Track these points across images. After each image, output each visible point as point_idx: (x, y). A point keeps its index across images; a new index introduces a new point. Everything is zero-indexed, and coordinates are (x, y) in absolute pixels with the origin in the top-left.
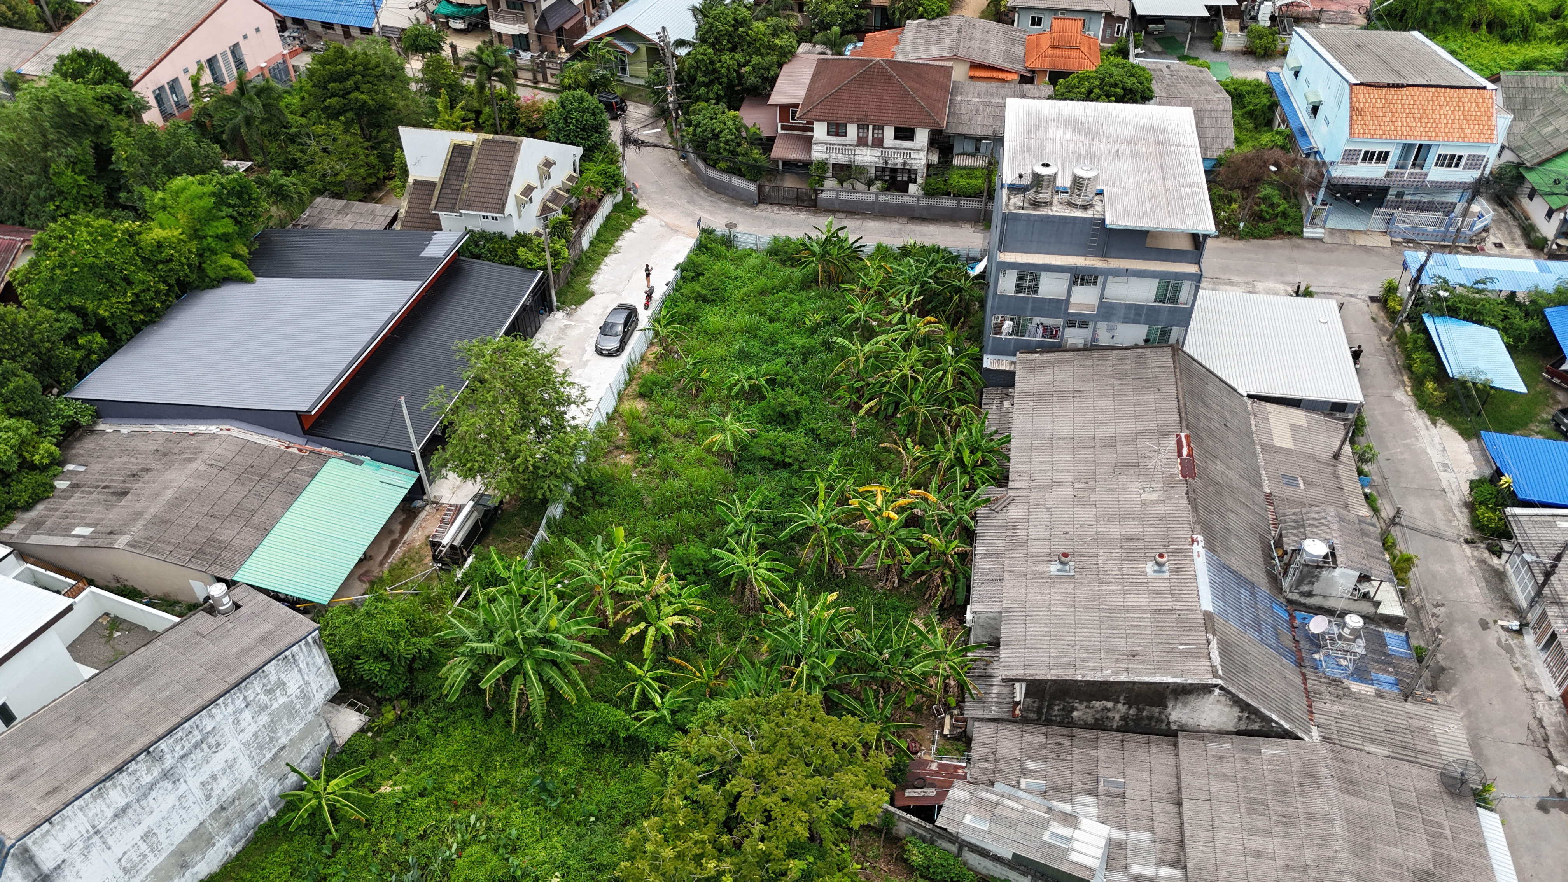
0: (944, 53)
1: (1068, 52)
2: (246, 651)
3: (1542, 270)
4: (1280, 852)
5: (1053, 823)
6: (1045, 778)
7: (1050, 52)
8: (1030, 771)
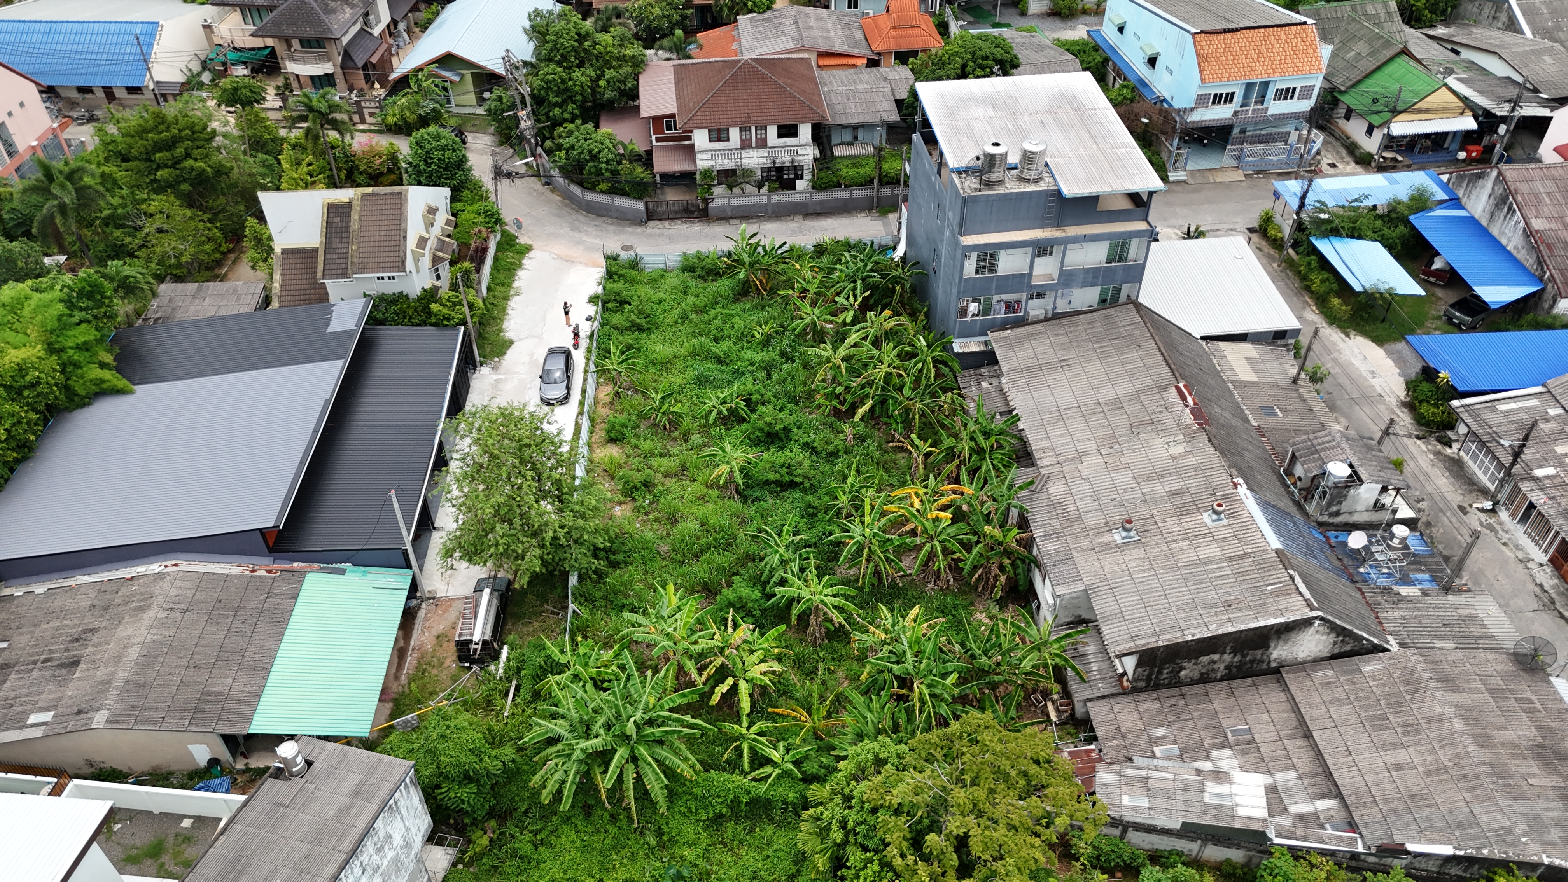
0: (791, 45)
1: (910, 31)
2: (344, 811)
3: (1392, 182)
4: (1418, 760)
5: (1208, 784)
6: (1175, 742)
7: (893, 33)
8: (1159, 738)
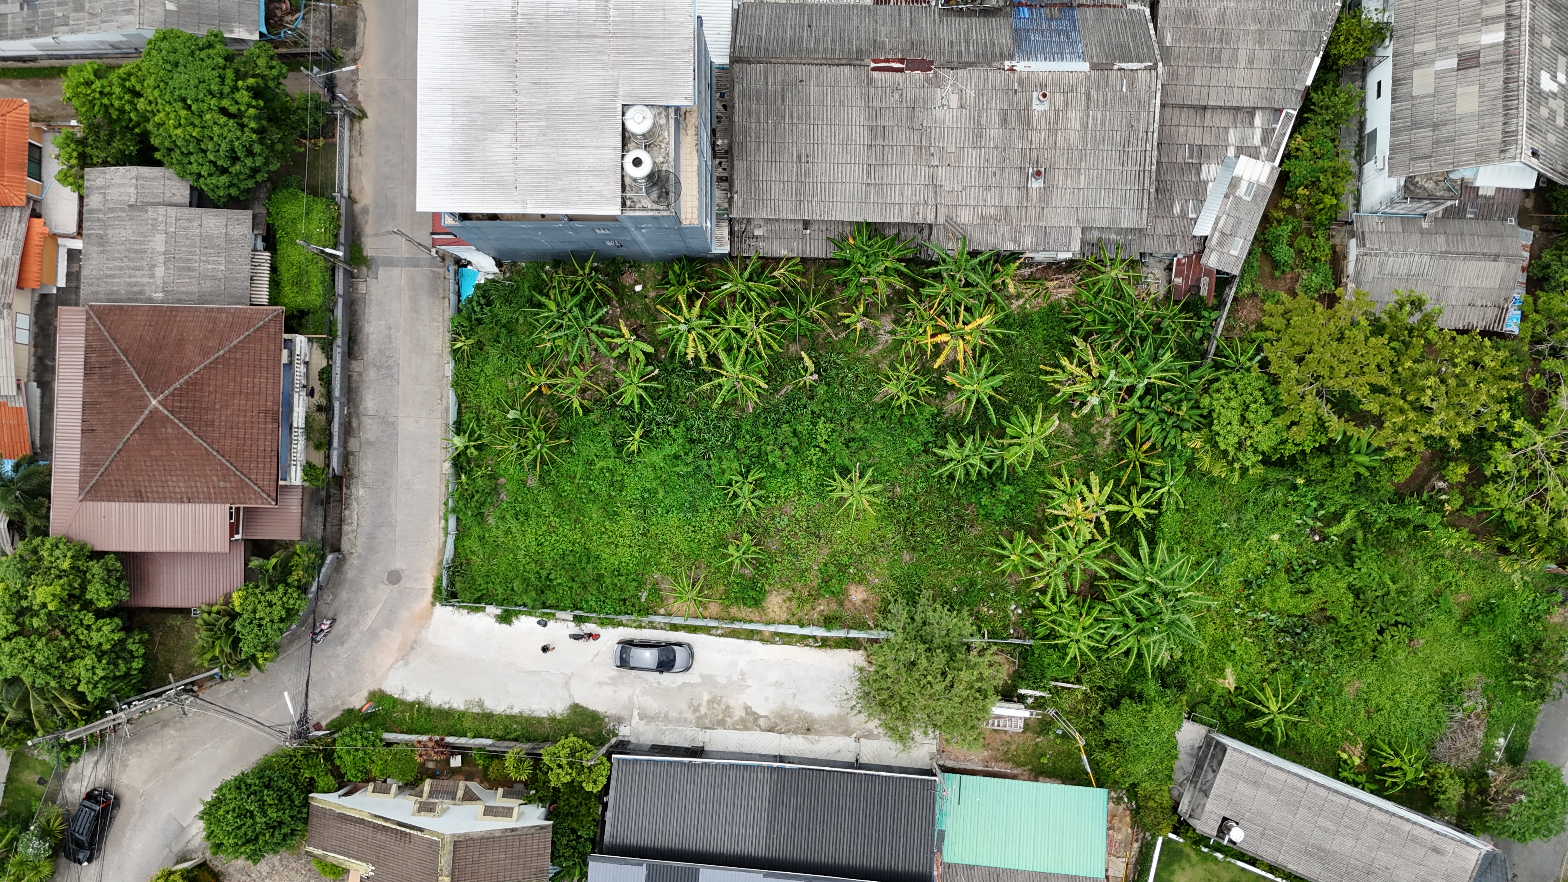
4: (1249, 45)
5: (1237, 194)
6: (1187, 201)
8: (1182, 211)
